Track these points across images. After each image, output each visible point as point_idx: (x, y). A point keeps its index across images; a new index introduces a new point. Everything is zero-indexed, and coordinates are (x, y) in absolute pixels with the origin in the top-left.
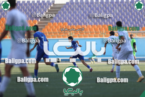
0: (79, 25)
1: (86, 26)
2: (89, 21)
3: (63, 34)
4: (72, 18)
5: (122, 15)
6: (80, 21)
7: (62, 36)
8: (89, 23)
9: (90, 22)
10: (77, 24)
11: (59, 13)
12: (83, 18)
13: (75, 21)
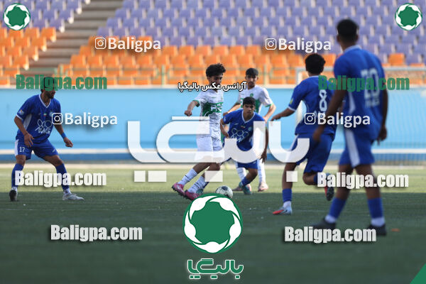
0: (189, 44)
1: (212, 48)
2: (221, 34)
3: (137, 75)
4: (168, 25)
5: (326, 14)
6: (192, 34)
7: (132, 81)
8: (219, 38)
9: (225, 35)
10: (184, 43)
11: (126, 7)
12: (201, 24)
13: (176, 34)
